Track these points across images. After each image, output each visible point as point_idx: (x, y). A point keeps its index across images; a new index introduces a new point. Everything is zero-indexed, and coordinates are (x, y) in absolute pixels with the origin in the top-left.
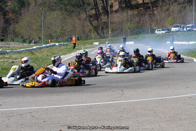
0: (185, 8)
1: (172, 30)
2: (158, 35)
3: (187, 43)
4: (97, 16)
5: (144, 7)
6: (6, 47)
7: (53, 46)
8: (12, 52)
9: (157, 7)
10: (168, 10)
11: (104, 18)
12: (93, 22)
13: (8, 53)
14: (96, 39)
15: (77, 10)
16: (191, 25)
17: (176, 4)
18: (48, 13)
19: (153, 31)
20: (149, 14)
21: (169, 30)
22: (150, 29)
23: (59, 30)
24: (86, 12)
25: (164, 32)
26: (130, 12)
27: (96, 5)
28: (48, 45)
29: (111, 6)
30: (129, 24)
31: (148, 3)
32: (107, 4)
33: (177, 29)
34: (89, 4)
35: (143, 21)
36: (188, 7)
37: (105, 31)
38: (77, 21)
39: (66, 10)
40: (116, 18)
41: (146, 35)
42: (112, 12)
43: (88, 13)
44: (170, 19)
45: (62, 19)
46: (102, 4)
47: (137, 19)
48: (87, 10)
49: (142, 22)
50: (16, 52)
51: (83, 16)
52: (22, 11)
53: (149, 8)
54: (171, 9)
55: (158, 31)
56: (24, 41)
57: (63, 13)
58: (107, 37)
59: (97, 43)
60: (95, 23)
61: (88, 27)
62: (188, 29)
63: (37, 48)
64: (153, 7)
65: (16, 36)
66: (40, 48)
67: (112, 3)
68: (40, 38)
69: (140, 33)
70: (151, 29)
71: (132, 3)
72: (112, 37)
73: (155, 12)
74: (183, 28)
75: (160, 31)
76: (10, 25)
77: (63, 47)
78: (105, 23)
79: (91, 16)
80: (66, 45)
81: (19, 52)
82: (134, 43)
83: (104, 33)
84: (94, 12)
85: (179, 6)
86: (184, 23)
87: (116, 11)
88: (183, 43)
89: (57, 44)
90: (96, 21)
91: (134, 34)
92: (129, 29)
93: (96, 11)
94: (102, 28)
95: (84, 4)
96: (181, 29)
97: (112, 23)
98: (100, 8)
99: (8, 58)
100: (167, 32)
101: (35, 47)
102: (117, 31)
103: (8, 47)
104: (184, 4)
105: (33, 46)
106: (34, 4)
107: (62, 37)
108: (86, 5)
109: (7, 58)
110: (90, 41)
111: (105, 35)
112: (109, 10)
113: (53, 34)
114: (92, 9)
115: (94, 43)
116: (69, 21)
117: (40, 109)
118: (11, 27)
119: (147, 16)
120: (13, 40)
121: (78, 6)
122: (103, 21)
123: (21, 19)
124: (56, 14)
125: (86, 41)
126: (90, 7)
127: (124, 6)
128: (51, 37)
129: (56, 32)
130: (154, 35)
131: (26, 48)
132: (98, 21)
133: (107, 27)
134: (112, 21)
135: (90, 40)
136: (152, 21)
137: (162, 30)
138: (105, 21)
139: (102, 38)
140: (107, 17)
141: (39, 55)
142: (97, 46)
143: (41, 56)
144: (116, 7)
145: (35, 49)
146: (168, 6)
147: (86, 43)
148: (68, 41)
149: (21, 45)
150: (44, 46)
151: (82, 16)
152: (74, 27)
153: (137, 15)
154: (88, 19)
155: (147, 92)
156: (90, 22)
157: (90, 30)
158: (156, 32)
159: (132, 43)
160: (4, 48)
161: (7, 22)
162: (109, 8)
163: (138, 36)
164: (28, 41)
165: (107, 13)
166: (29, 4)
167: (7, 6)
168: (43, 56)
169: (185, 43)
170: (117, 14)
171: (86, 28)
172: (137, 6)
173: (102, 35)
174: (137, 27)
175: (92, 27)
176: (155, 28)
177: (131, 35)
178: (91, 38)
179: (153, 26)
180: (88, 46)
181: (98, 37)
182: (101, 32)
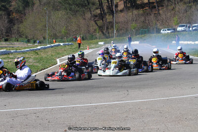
0: (191, 7)
1: (178, 30)
2: (165, 35)
3: (193, 43)
4: (102, 16)
5: (149, 6)
6: (10, 47)
7: (58, 46)
8: (16, 52)
9: (163, 6)
10: (173, 9)
11: (109, 18)
12: (98, 22)
13: (12, 53)
14: (102, 38)
15: (82, 9)
16: (196, 25)
17: (182, 3)
18: (52, 13)
19: (158, 31)
20: (155, 14)
21: (175, 30)
23: (63, 30)
24: (91, 11)
25: (169, 32)
26: (135, 12)
27: (101, 4)
28: (52, 45)
29: (117, 6)
30: (134, 24)
31: (153, 3)
32: (112, 3)
33: (182, 28)
34: (93, 4)
35: (148, 20)
36: (194, 7)
37: (110, 31)
38: (82, 21)
39: (70, 10)
40: (121, 17)
41: (151, 35)
42: (117, 12)
43: (93, 13)
44: (175, 19)
45: (66, 19)
46: (107, 4)
47: (143, 19)
48: (92, 10)
49: (147, 22)
50: (20, 52)
51: (88, 15)
52: (27, 11)
53: (155, 7)
54: (177, 9)
55: (163, 30)
56: (29, 41)
57: (68, 13)
58: (112, 37)
59: (102, 43)
60: (100, 22)
61: (93, 26)
62: (194, 28)
63: (41, 48)
64: (158, 7)
65: (21, 36)
66: (45, 48)
67: (117, 3)
68: (44, 38)
69: (145, 33)
70: (156, 28)
71: (138, 2)
72: (117, 36)
73: (161, 12)
74: (189, 27)
75: (166, 30)
76: (14, 24)
77: (67, 47)
78: (110, 22)
79: (96, 16)
80: (71, 44)
81: (23, 52)
82: (140, 43)
83: (109, 33)
84: (99, 12)
85: (185, 6)
86: (190, 23)
87: (121, 11)
88: (189, 42)
89: (62, 44)
91: (139, 34)
92: (134, 29)
93: (101, 11)
94: (107, 28)
95: (89, 4)
96: (187, 29)
97: (117, 23)
98: (105, 8)
99: (13, 58)
100: (172, 32)
101: (39, 47)
102: (122, 31)
103: (13, 47)
104: (190, 3)
105: (37, 46)
106: (39, 4)
107: (67, 37)
108: (91, 5)
109: (11, 58)
110: (95, 41)
111: (110, 35)
112: (114, 10)
113: (57, 34)
114: (97, 9)
115: (99, 43)
116: (74, 20)
117: (45, 109)
118: (15, 27)
119: (153, 15)
120: (18, 40)
121: (83, 6)
122: (108, 21)
123: (25, 19)
124: (61, 13)
125: (90, 41)
126: (95, 7)
127: (129, 5)
128: (55, 37)
129: (60, 32)
130: (159, 34)
131: (31, 48)
132: (103, 20)
133: (112, 27)
134: (117, 21)
136: (158, 21)
137: (168, 30)
138: (110, 20)
139: (107, 38)
140: (112, 17)
141: (43, 55)
142: (101, 45)
143: (46, 56)
144: (121, 6)
145: (39, 49)
146: (173, 6)
147: (91, 43)
148: (73, 40)
149: (26, 45)
150: (48, 46)
151: (86, 15)
152: (78, 26)
153: (142, 15)
154: (93, 19)
155: (153, 92)
156: (96, 23)
157: (95, 30)
158: (162, 31)
159: (137, 42)
160: (9, 48)
161: (11, 21)
162: (114, 7)
163: (143, 35)
164: (32, 41)
165: (112, 13)
166: (33, 4)
167: (11, 6)
168: (47, 56)
169: (191, 42)
170: (123, 14)
171: (91, 28)
172: (143, 6)
173: (107, 35)
174: (142, 27)
175: (97, 27)
176: (161, 27)
177: (136, 35)
178: (96, 38)
179: (158, 25)
180: (93, 46)
181: (103, 37)
182: (106, 32)
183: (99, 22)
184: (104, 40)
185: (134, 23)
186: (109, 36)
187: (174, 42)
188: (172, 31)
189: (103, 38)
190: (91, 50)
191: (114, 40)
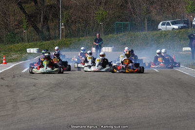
1: (194, 23)
2: (165, 34)
12: (25, 6)
14: (33, 41)
19: (153, 25)
21: (188, 23)
22: (146, 21)
25: (176, 27)
30: (101, 11)
35: (132, 3)
37: (51, 25)
41: (138, 33)
49: (130, 6)
55: (163, 24)
59: (34, 50)
60: (30, 7)
70: (148, 20)
72: (66, 36)
75: (168, 24)
78: (51, 7)
82: (114, 50)
83: (48, 29)
90: (33, 3)
91: (112, 32)
92: (102, 20)
94: (46, 19)
97: (66, 8)
100: (182, 28)
102: (77, 25)
111: (52, 32)
115: (28, 50)
122: (47, 2)
125: (11, 46)
130: (155, 32)
132: (36, 2)
133: (56, 16)
135: (19, 44)
136: (152, 3)
137: (173, 23)
138: (52, 3)
139: (45, 39)
147: (11, 50)
156: (20, 4)
157: (20, 22)
158: (160, 26)
163: (121, 34)
171: (11, 18)
173: (46, 33)
174: (119, 17)
175: (23, 17)
176: (158, 18)
177: (106, 33)
178: (23, 40)
179: (154, 14)
180: (14, 56)
181: (38, 36)
182: (43, 26)
183: (28, 5)
184: (39, 43)
185: (101, 8)
186: (49, 35)
187: (185, 49)
188: (182, 25)
189: (36, 40)
190: (11, 66)
191: (59, 45)
